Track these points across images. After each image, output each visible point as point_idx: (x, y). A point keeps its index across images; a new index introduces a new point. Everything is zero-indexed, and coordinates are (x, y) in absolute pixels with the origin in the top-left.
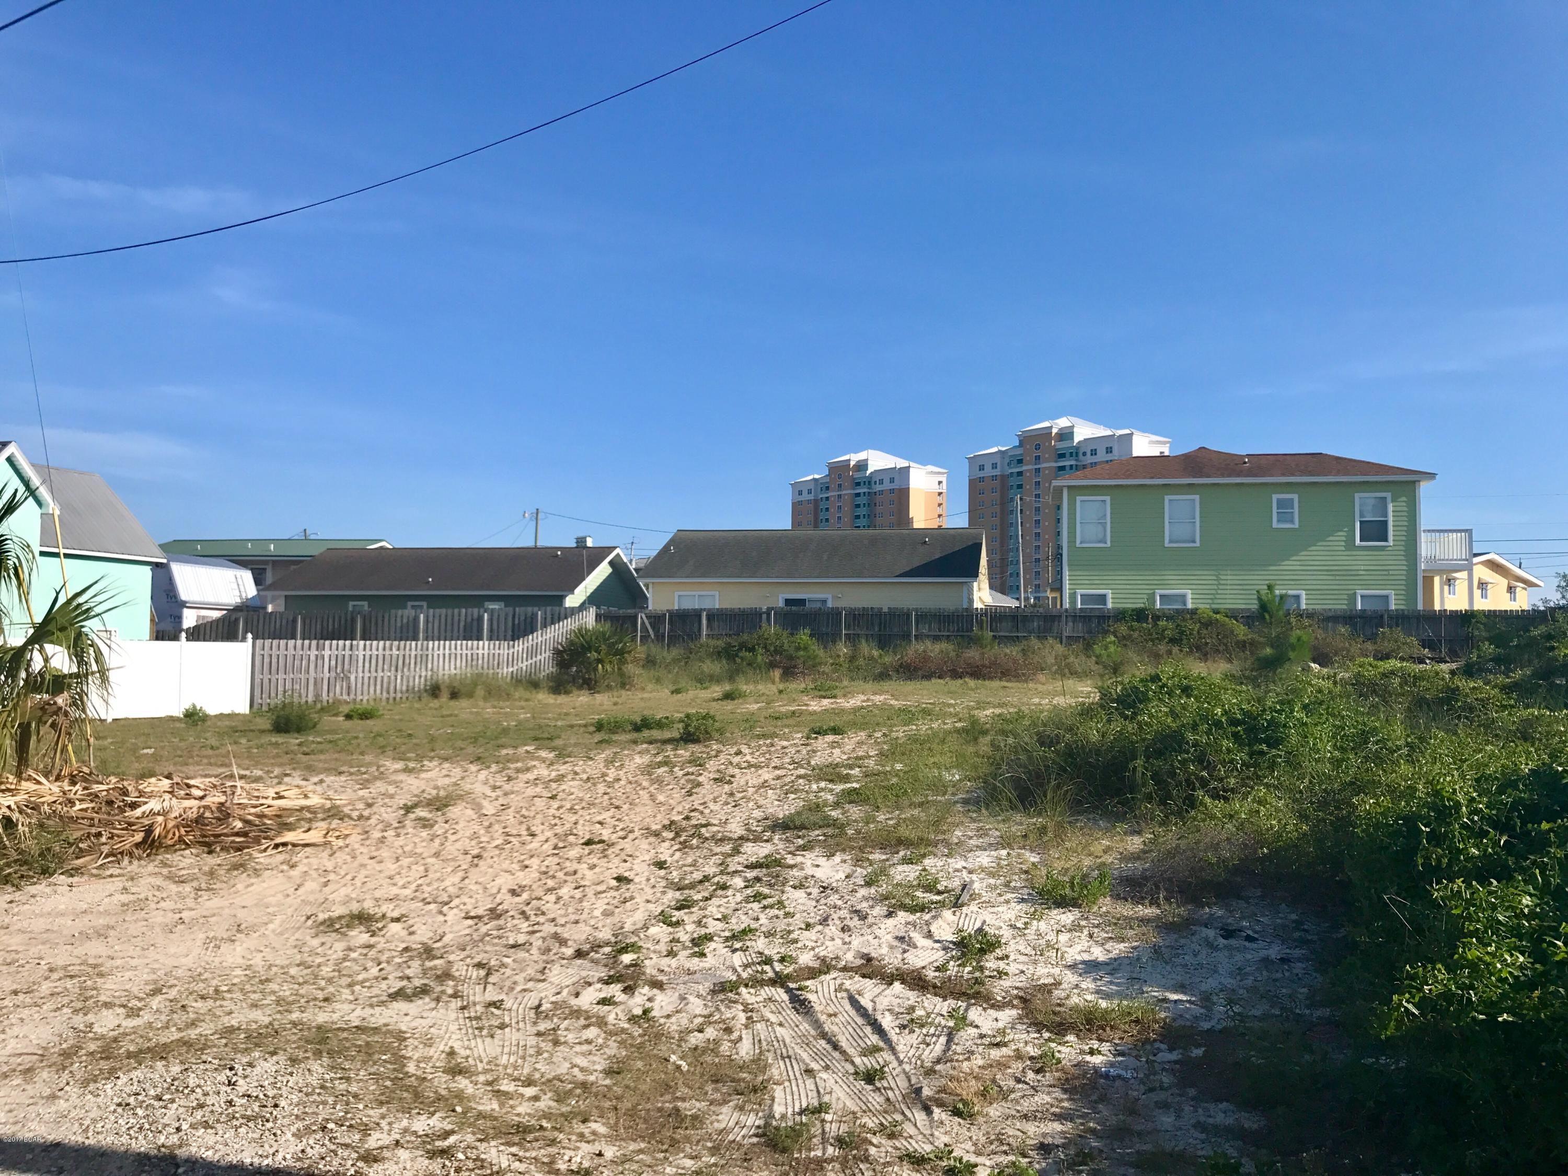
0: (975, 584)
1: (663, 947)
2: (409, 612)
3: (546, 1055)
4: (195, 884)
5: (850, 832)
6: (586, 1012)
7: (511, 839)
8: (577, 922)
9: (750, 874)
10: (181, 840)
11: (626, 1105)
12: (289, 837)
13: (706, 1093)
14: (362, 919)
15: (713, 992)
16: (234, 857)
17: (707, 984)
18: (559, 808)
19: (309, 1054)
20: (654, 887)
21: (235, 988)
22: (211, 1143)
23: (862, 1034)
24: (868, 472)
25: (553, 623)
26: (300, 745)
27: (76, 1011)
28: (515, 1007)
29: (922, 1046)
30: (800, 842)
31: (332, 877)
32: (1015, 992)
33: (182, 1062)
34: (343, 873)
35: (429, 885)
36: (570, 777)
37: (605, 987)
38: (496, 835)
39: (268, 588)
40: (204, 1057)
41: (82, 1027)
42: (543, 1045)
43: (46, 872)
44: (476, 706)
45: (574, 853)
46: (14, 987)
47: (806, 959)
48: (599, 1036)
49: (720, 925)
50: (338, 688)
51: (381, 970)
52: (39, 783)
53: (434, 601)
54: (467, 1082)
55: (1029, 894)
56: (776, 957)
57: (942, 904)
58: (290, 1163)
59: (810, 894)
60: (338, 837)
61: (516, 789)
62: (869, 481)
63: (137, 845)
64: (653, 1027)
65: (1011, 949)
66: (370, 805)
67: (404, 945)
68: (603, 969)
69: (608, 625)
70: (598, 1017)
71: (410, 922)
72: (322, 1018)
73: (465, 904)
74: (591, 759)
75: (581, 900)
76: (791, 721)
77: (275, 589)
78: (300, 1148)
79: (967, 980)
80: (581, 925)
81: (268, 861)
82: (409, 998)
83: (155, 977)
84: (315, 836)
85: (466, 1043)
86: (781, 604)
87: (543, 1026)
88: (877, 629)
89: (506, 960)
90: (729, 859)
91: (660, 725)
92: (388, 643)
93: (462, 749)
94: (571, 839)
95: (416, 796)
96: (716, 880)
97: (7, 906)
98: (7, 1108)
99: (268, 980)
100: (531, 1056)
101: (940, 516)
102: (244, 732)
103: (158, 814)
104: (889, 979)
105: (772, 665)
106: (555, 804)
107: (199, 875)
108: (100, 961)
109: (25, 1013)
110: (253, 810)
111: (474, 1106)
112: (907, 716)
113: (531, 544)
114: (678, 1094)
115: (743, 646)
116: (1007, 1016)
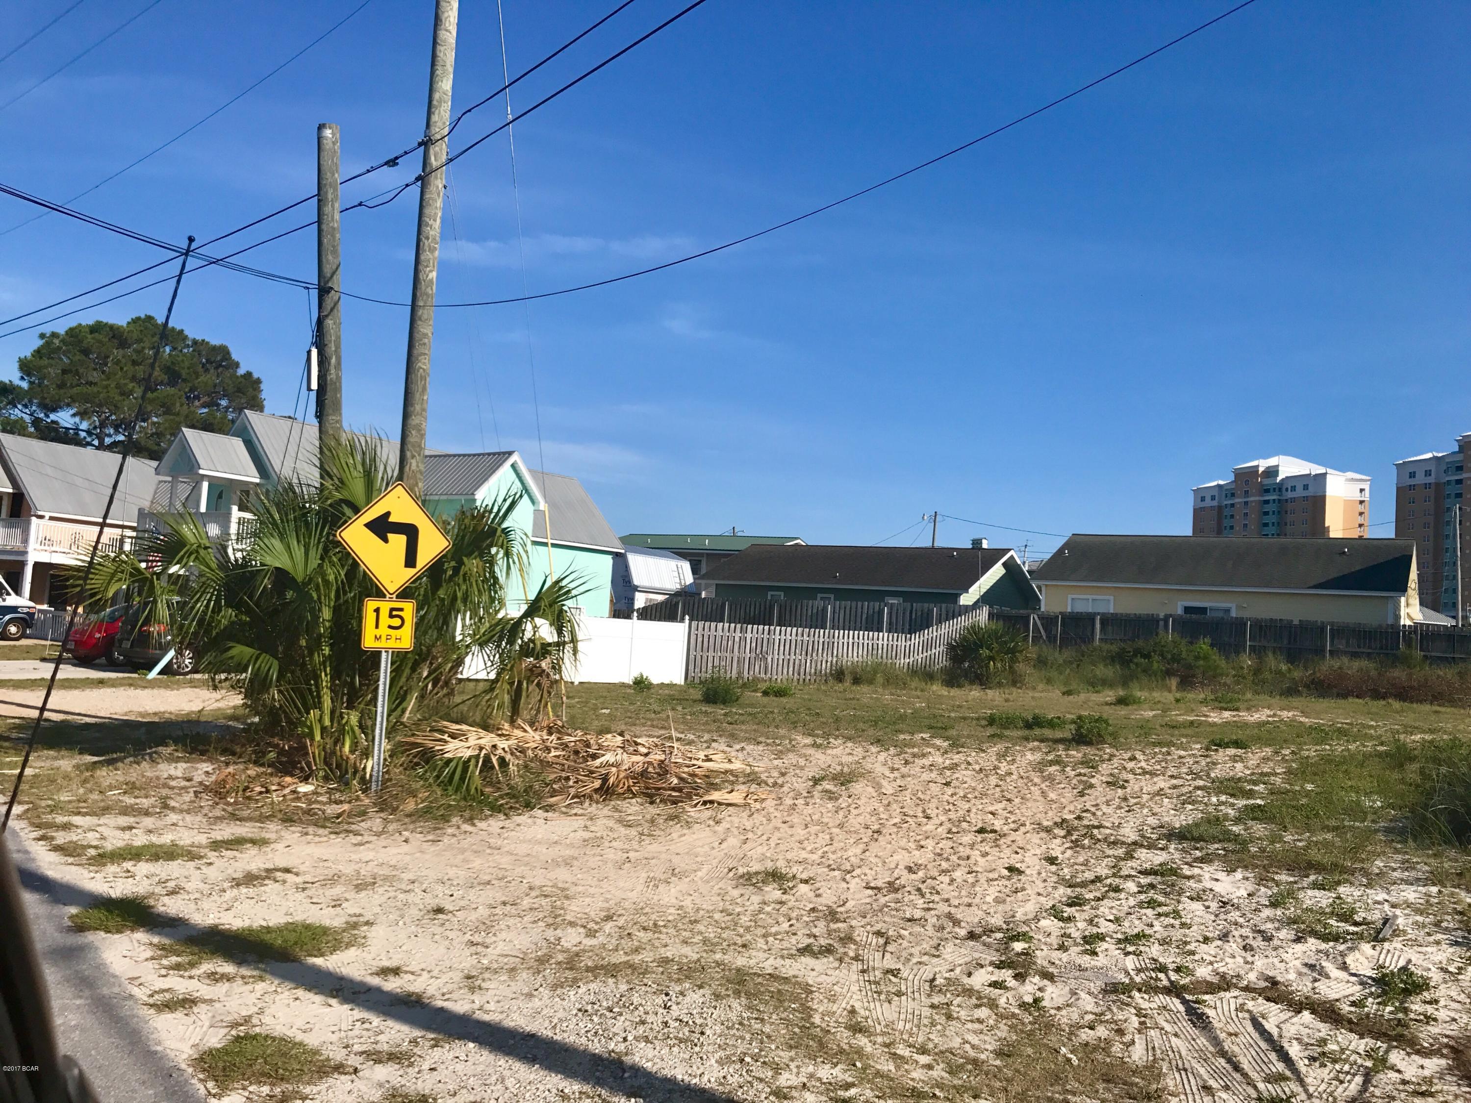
0: (1403, 599)
1: (1054, 941)
2: (818, 603)
3: (939, 1027)
4: (640, 829)
5: (1253, 849)
6: (978, 992)
7: (908, 819)
8: (970, 905)
9: (1144, 880)
10: (629, 789)
11: (1015, 1088)
12: (715, 796)
13: (1097, 1091)
14: (775, 876)
15: (1105, 991)
16: (670, 809)
17: (1099, 983)
18: (952, 795)
19: (730, 992)
20: (1045, 881)
21: (670, 924)
22: (650, 1056)
23: (1266, 1060)
24: (1279, 479)
25: (947, 619)
26: (725, 715)
27: (548, 925)
28: (911, 977)
29: (1334, 1082)
30: (1198, 854)
31: (750, 835)
32: (1445, 1040)
33: (628, 982)
34: (760, 833)
35: (834, 852)
36: (963, 766)
37: (996, 971)
38: (894, 814)
39: (703, 577)
40: (645, 980)
41: (552, 939)
42: (936, 1017)
43: (529, 806)
44: (876, 692)
45: (967, 839)
46: (504, 899)
47: (1203, 972)
48: (990, 1017)
49: (1112, 927)
50: (757, 667)
51: (791, 925)
52: (525, 731)
53: (840, 594)
54: (866, 1040)
55: (1464, 937)
56: (1172, 966)
57: (1360, 937)
58: (714, 1085)
59: (1208, 907)
60: (756, 801)
61: (912, 772)
62: (1280, 488)
63: (596, 791)
64: (1043, 1016)
65: (1442, 992)
66: (783, 774)
67: (811, 906)
68: (995, 953)
69: (1001, 623)
70: (990, 999)
71: (817, 885)
72: (741, 962)
73: (865, 875)
74: (984, 751)
75: (973, 885)
76: (1189, 731)
77: (708, 578)
78: (722, 1074)
79: (1389, 1020)
80: (974, 908)
81: (697, 815)
82: (815, 955)
83: (607, 905)
84: (736, 797)
85: (866, 1004)
86: (1180, 611)
87: (937, 999)
88: (1285, 642)
89: (903, 932)
90: (1122, 863)
91: (1051, 724)
92: (800, 630)
93: (863, 731)
94: (964, 825)
95: (823, 769)
96: (1108, 881)
97: (500, 831)
98: (496, 998)
99: (696, 921)
100: (925, 1026)
101: (1360, 526)
102: (680, 701)
103: (612, 765)
104: (1297, 1007)
105: (1169, 673)
106: (950, 791)
107: (642, 822)
108: (567, 885)
109: (511, 922)
110: (686, 769)
111: (872, 1064)
112: (1320, 735)
113: (929, 544)
114: (1069, 1087)
115: (1137, 652)
116: (1433, 1065)
